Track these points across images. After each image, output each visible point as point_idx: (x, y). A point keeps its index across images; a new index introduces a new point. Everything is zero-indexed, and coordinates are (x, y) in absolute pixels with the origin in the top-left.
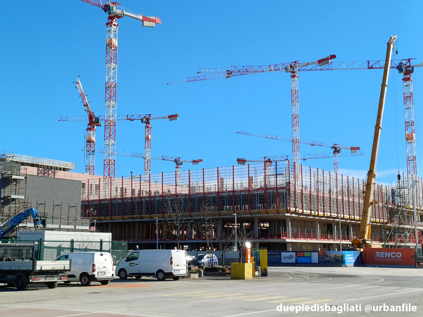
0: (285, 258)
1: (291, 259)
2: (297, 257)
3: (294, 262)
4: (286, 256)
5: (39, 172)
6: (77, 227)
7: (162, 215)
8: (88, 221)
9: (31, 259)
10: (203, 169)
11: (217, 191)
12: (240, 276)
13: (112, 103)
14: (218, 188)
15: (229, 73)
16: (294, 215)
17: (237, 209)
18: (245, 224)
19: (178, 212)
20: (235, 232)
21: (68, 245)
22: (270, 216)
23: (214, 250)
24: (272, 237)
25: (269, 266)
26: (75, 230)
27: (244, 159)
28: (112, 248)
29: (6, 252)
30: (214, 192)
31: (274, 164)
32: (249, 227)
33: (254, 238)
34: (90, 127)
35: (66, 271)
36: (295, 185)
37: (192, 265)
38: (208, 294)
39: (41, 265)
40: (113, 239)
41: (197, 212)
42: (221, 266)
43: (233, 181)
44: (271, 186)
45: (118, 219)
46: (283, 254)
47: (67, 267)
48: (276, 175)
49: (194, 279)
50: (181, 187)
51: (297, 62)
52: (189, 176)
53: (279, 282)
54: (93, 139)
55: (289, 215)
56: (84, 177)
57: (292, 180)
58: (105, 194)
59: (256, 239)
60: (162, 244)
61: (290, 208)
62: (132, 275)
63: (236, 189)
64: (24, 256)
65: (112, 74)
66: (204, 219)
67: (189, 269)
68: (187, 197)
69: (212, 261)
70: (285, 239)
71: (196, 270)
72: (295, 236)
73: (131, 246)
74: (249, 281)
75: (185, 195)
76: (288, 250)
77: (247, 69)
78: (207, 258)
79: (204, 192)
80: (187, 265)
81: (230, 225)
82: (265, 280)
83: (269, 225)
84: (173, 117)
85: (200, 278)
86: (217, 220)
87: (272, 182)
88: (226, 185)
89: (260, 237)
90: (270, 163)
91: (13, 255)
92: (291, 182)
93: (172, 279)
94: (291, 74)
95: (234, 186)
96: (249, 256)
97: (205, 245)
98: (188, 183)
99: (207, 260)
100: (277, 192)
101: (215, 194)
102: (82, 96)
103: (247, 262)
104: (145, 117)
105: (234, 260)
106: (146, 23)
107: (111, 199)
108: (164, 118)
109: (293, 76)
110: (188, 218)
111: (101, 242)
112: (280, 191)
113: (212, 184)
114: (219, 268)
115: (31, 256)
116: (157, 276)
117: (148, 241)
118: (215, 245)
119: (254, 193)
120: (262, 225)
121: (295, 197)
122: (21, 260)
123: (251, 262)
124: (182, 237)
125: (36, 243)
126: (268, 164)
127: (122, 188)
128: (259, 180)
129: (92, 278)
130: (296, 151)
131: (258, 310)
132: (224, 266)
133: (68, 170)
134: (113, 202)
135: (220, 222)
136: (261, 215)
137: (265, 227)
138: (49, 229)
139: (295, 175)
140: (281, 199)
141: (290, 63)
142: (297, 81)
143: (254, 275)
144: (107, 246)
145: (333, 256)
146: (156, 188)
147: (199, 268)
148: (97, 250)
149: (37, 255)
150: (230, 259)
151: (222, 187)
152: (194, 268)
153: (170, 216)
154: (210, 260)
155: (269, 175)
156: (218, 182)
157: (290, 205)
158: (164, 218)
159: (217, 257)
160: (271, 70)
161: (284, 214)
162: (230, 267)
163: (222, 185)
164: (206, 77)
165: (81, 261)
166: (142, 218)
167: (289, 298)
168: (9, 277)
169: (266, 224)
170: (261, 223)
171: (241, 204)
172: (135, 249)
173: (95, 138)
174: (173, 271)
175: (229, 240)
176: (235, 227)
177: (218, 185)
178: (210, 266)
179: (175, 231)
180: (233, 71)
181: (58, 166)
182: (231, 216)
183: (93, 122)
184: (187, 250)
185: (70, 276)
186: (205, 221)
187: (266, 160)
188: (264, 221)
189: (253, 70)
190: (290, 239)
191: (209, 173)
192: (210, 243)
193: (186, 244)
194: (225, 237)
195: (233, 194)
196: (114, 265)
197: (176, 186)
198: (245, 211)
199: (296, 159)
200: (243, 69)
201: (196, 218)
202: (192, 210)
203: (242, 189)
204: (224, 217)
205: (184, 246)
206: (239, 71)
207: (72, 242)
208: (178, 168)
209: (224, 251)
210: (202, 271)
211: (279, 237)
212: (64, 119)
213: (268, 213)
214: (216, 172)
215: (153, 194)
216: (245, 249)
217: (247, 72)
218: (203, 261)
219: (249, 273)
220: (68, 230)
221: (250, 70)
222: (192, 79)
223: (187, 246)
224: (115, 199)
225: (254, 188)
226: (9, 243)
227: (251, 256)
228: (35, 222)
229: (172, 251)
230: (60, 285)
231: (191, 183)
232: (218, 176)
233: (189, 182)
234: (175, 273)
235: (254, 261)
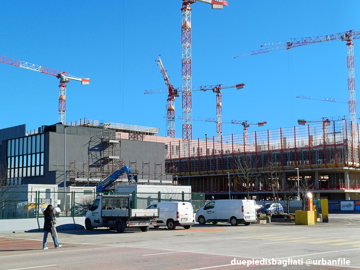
0: (344, 206)
1: (349, 207)
2: (356, 205)
3: (353, 210)
4: (345, 205)
5: (130, 137)
6: (163, 182)
7: (233, 170)
8: (171, 176)
9: (127, 208)
10: (268, 130)
11: (281, 148)
12: (303, 222)
13: (188, 76)
14: (281, 146)
15: (289, 45)
16: (351, 168)
17: (299, 163)
18: (307, 177)
19: (247, 167)
20: (297, 184)
21: (156, 196)
22: (330, 170)
23: (280, 200)
24: (331, 188)
25: (329, 213)
26: (161, 184)
27: (304, 120)
28: (192, 199)
29: (107, 202)
30: (278, 149)
31: (332, 123)
32: (310, 180)
33: (315, 189)
34: (170, 97)
35: (156, 217)
36: (352, 142)
37: (261, 212)
38: (276, 237)
39: (136, 212)
40: (192, 191)
41: (263, 167)
42: (286, 214)
43: (295, 140)
44: (330, 143)
45: (196, 174)
46: (343, 203)
47: (156, 215)
48: (335, 133)
49: (263, 225)
50: (248, 146)
51: (352, 31)
52: (256, 137)
53: (340, 227)
54: (173, 107)
55: (347, 168)
56: (166, 140)
57: (349, 137)
58: (184, 154)
59: (317, 190)
60: (234, 195)
61: (348, 162)
62: (209, 221)
63: (297, 146)
64: (122, 205)
65: (187, 51)
66: (270, 173)
67: (258, 216)
68: (254, 155)
69: (278, 209)
70: (344, 190)
71: (264, 217)
72: (353, 187)
73: (208, 197)
74: (312, 226)
75: (253, 153)
76: (347, 199)
77: (305, 40)
78: (273, 207)
79: (269, 150)
80: (257, 212)
81: (293, 178)
82: (326, 226)
83: (328, 178)
84: (240, 86)
85: (268, 224)
86: (282, 174)
87: (331, 139)
88: (288, 144)
89: (320, 188)
90: (328, 123)
91: (113, 205)
92: (348, 139)
93: (244, 225)
94: (346, 42)
95: (295, 144)
96: (311, 205)
97: (271, 195)
98: (255, 143)
99: (273, 208)
100: (335, 148)
101: (279, 152)
102: (163, 72)
103: (310, 210)
104: (216, 87)
105: (297, 208)
106: (215, 6)
107: (189, 158)
108: (232, 87)
109: (349, 44)
110: (255, 173)
111: (183, 194)
112: (338, 147)
113: (276, 143)
114: (284, 215)
115: (127, 205)
116: (231, 222)
117: (222, 193)
118: (281, 196)
119: (314, 149)
120: (322, 177)
121: (353, 152)
122: (119, 209)
123: (313, 210)
124: (251, 189)
125: (131, 195)
126: (326, 123)
127: (199, 148)
128: (319, 138)
129: (177, 223)
130: (352, 111)
131: (321, 252)
132: (289, 214)
133: (153, 134)
134: (191, 160)
135: (284, 176)
136: (321, 169)
137: (325, 180)
138: (140, 184)
139: (352, 133)
140: (339, 154)
141: (345, 33)
142: (352, 48)
143: (316, 221)
144: (188, 197)
146: (228, 148)
147: (267, 215)
148: (179, 201)
149: (132, 205)
150: (294, 207)
151: (285, 145)
152: (262, 215)
153: (240, 171)
154: (277, 208)
155: (327, 134)
156: (281, 141)
157: (348, 160)
158: (235, 173)
159: (282, 205)
160: (328, 40)
161: (343, 167)
162: (294, 214)
163: (285, 143)
164: (269, 50)
165: (167, 209)
166: (216, 173)
167: (349, 241)
168: (111, 222)
169: (326, 176)
170: (321, 175)
171: (302, 159)
172: (211, 199)
173: (174, 107)
174: (244, 218)
175: (292, 191)
176: (297, 179)
177: (281, 144)
178: (276, 214)
179: (245, 184)
180: (293, 43)
181: (145, 131)
182: (293, 171)
183: (173, 93)
184: (255, 200)
185: (158, 222)
186: (271, 175)
187: (324, 120)
188: (324, 174)
189: (311, 41)
190: (348, 189)
191: (273, 133)
192: (276, 194)
193: (254, 195)
194: (289, 188)
195: (295, 151)
196: (194, 212)
197: (244, 145)
198: (306, 165)
199: (352, 118)
200: (302, 40)
201: (263, 172)
202: (259, 165)
203: (304, 146)
204: (288, 171)
205: (253, 197)
206: (298, 42)
207: (159, 193)
208: (245, 129)
209: (288, 201)
210: (270, 218)
211: (338, 188)
212: (149, 92)
213: (327, 167)
214: (280, 132)
215: (224, 153)
216: (308, 199)
217: (306, 42)
218: (269, 209)
219: (312, 219)
220: (155, 184)
221: (309, 41)
222: (256, 52)
223: (256, 197)
224: (193, 158)
225: (314, 145)
226: (109, 195)
227: (313, 205)
228: (129, 177)
229: (243, 200)
230: (151, 229)
231: (257, 142)
232: (281, 136)
233: (256, 141)
234: (246, 220)
235: (316, 209)
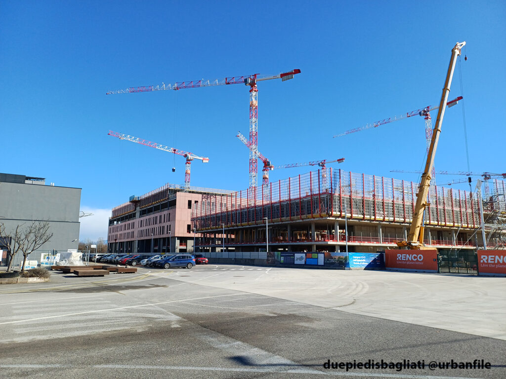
0: (297, 259)
1: (301, 260)
2: (307, 258)
3: (304, 263)
46: (296, 255)
61: (332, 212)
100: (320, 198)
112: (322, 196)
119: (304, 200)
145: (337, 258)
215: (242, 207)
